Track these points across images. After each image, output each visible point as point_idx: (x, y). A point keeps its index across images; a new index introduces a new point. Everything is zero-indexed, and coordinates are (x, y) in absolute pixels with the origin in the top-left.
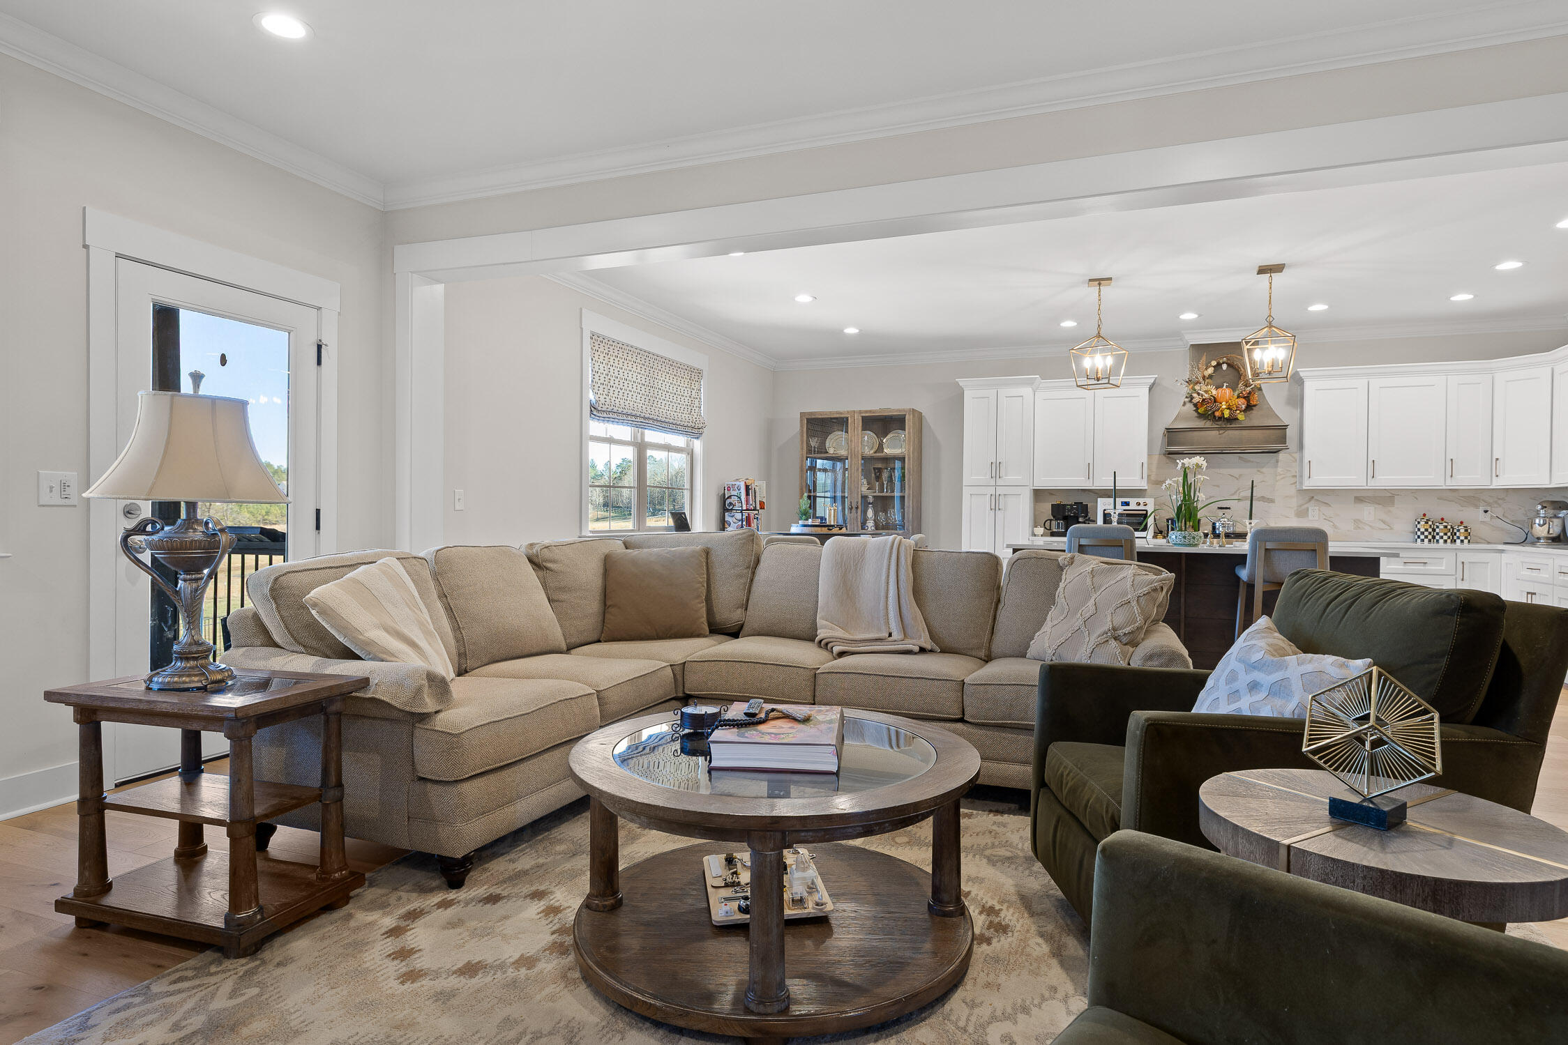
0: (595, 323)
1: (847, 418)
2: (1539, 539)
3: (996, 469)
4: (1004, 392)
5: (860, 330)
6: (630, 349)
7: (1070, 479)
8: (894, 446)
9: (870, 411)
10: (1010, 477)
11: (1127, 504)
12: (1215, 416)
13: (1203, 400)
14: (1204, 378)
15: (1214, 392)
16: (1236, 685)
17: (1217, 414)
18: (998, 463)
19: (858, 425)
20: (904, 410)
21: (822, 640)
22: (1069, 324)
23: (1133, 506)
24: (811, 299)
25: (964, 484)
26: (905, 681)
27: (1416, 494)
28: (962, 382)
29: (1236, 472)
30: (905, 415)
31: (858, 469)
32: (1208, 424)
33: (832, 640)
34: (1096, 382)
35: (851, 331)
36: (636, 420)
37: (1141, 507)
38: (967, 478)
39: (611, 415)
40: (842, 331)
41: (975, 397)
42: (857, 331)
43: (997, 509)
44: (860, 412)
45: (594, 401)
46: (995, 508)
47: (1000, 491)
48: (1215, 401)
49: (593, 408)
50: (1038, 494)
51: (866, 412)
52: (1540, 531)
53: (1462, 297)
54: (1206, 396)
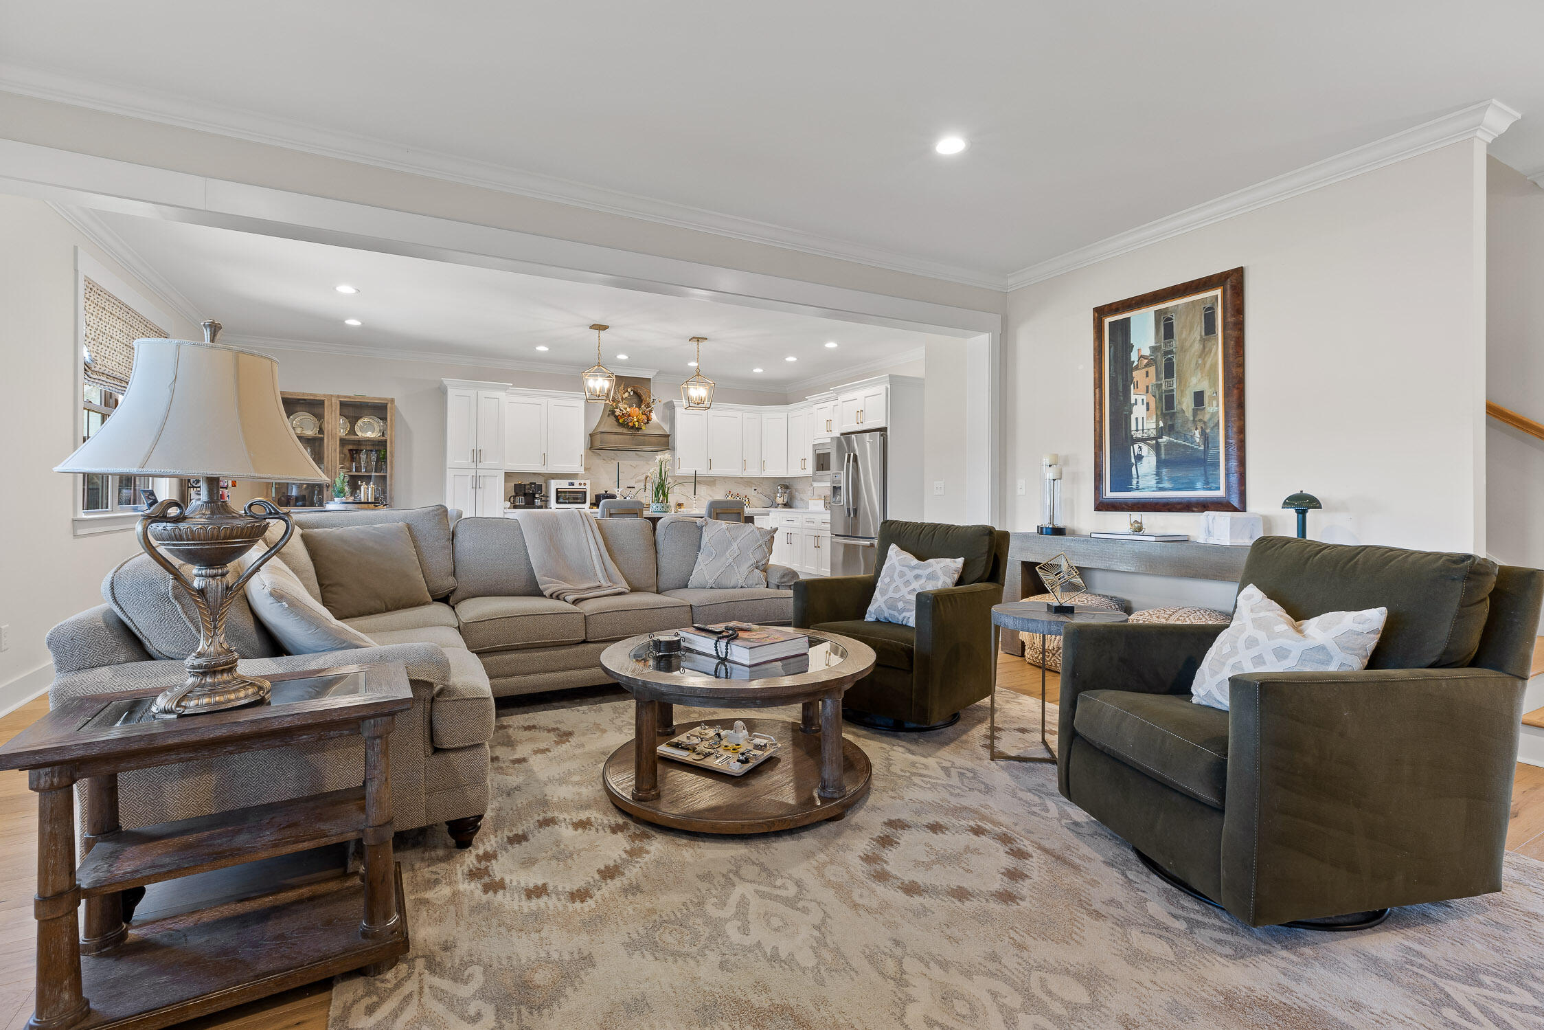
0: (90, 268)
1: (323, 401)
2: (778, 504)
3: (477, 455)
4: (483, 393)
5: (363, 324)
6: (115, 302)
7: (530, 465)
8: (368, 430)
9: (349, 397)
10: (487, 463)
11: (573, 484)
12: (629, 426)
13: (623, 414)
14: (622, 399)
15: (628, 409)
16: (906, 578)
17: (630, 424)
18: (478, 450)
19: (336, 409)
20: (386, 399)
21: (553, 594)
22: (542, 349)
23: (576, 486)
24: (354, 291)
25: (448, 466)
26: (655, 611)
27: (725, 479)
28: (447, 381)
29: (634, 463)
30: (387, 404)
31: (335, 450)
32: (625, 431)
33: (563, 591)
34: (597, 398)
35: (353, 322)
36: (121, 384)
37: (582, 486)
38: (451, 460)
39: (101, 378)
40: (344, 321)
41: (458, 397)
42: (360, 324)
43: (478, 486)
44: (338, 396)
45: (87, 359)
46: (475, 487)
47: (480, 473)
48: (629, 416)
49: (87, 366)
50: (508, 476)
51: (345, 397)
52: (780, 500)
53: (758, 370)
54: (625, 412)
